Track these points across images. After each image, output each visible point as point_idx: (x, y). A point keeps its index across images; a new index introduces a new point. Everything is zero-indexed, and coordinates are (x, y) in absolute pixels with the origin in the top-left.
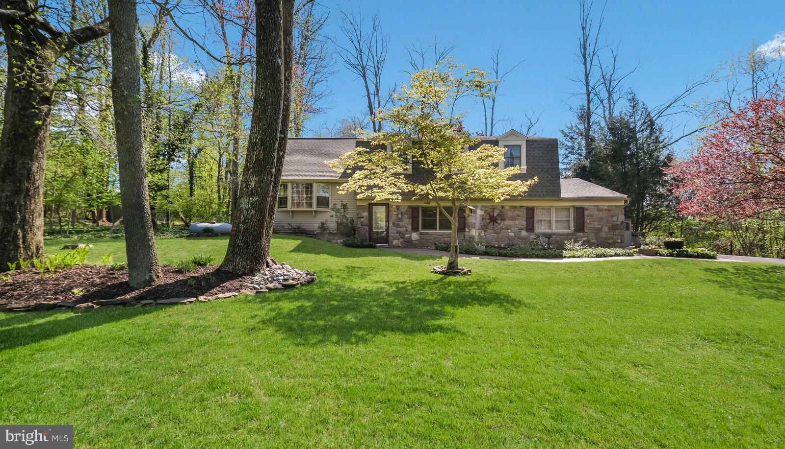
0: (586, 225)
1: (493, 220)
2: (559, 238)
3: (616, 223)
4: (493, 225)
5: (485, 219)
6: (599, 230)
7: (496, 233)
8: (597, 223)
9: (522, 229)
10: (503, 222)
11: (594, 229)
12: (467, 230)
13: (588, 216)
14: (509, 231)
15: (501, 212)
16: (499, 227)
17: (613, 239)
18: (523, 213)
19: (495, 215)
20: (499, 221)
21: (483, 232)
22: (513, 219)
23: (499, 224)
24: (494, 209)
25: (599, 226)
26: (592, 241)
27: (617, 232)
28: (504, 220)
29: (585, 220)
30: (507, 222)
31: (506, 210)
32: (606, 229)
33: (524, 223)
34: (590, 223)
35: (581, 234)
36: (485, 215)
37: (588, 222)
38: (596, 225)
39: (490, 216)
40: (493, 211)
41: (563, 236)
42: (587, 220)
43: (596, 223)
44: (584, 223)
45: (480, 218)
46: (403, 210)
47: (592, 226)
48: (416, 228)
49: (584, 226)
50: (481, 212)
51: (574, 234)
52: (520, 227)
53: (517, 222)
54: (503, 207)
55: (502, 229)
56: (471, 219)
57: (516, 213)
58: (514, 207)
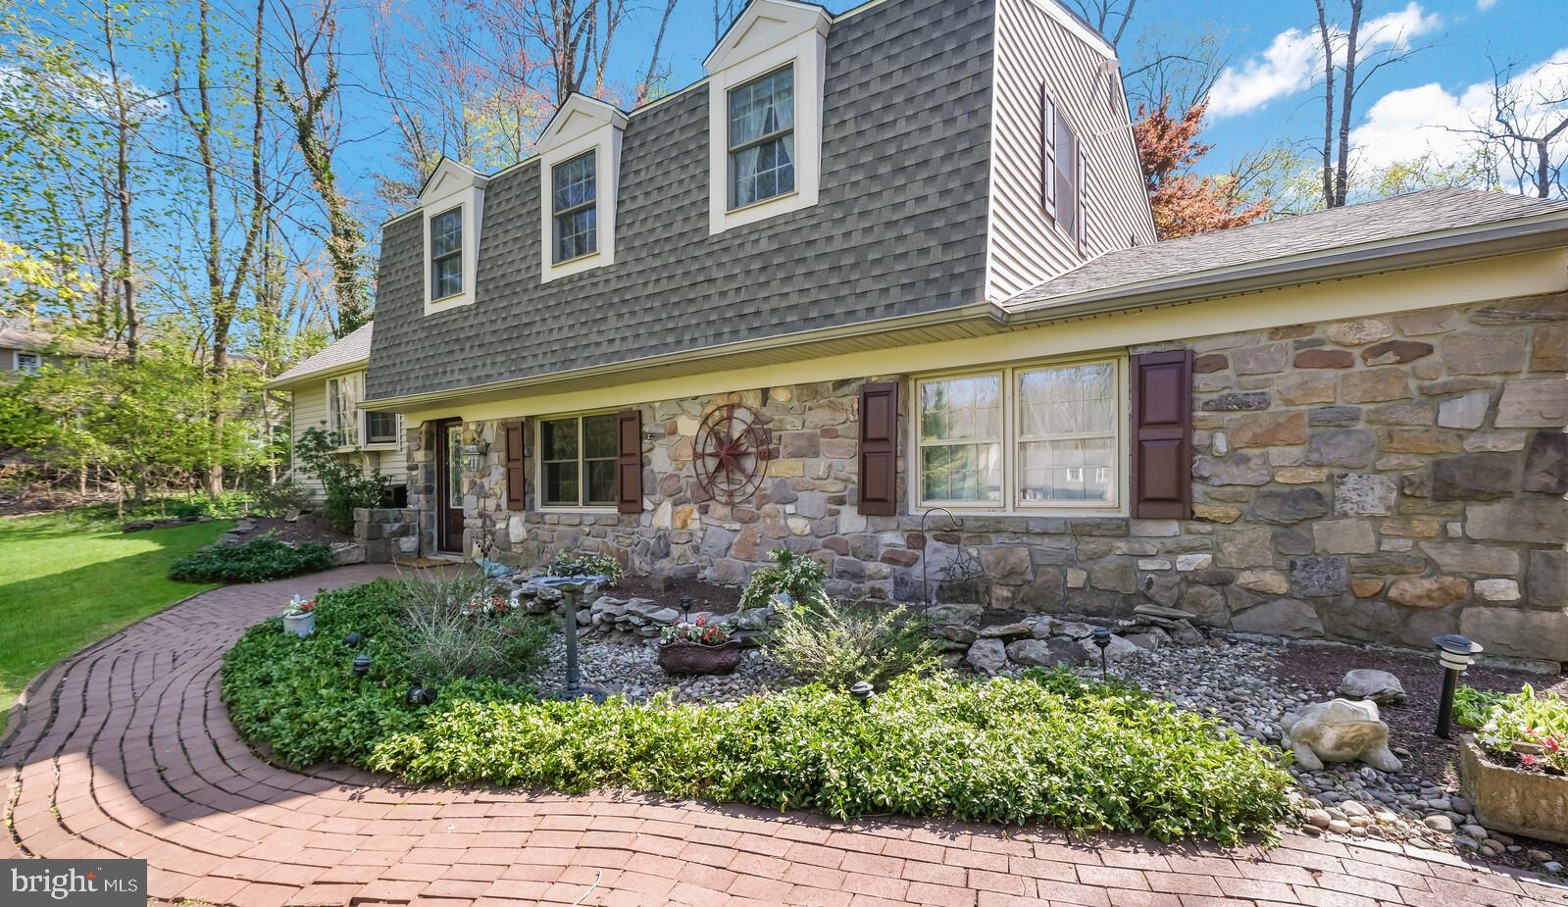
0: (1203, 466)
1: (729, 456)
2: (1023, 552)
3: (1471, 444)
4: (729, 481)
5: (703, 456)
6: (1313, 503)
7: (743, 522)
8: (1296, 452)
9: (841, 501)
10: (762, 465)
11: (1267, 494)
12: (648, 505)
13: (1221, 406)
14: (790, 509)
15: (758, 418)
16: (750, 489)
17: (1434, 569)
18: (846, 416)
19: (736, 435)
20: (749, 464)
21: (696, 515)
22: (808, 448)
23: (750, 478)
24: (732, 407)
25: (1312, 475)
26: (1246, 578)
27: (1482, 517)
28: (768, 456)
29: (1199, 438)
30: (783, 468)
31: (778, 407)
32: (1372, 495)
33: (851, 468)
34: (1235, 457)
35: (1173, 528)
36: (703, 434)
37: (1221, 443)
38: (1288, 466)
39: (719, 441)
40: (730, 418)
41: (1047, 544)
42: (1214, 435)
43: (1281, 455)
44: (1184, 453)
45: (687, 453)
46: (489, 436)
47: (1253, 475)
48: (518, 500)
49: (1184, 476)
50: (688, 427)
51: (1121, 529)
52: (835, 488)
53: (820, 466)
54: (765, 393)
55: (764, 499)
56: (660, 460)
57: (820, 417)
58: (810, 390)
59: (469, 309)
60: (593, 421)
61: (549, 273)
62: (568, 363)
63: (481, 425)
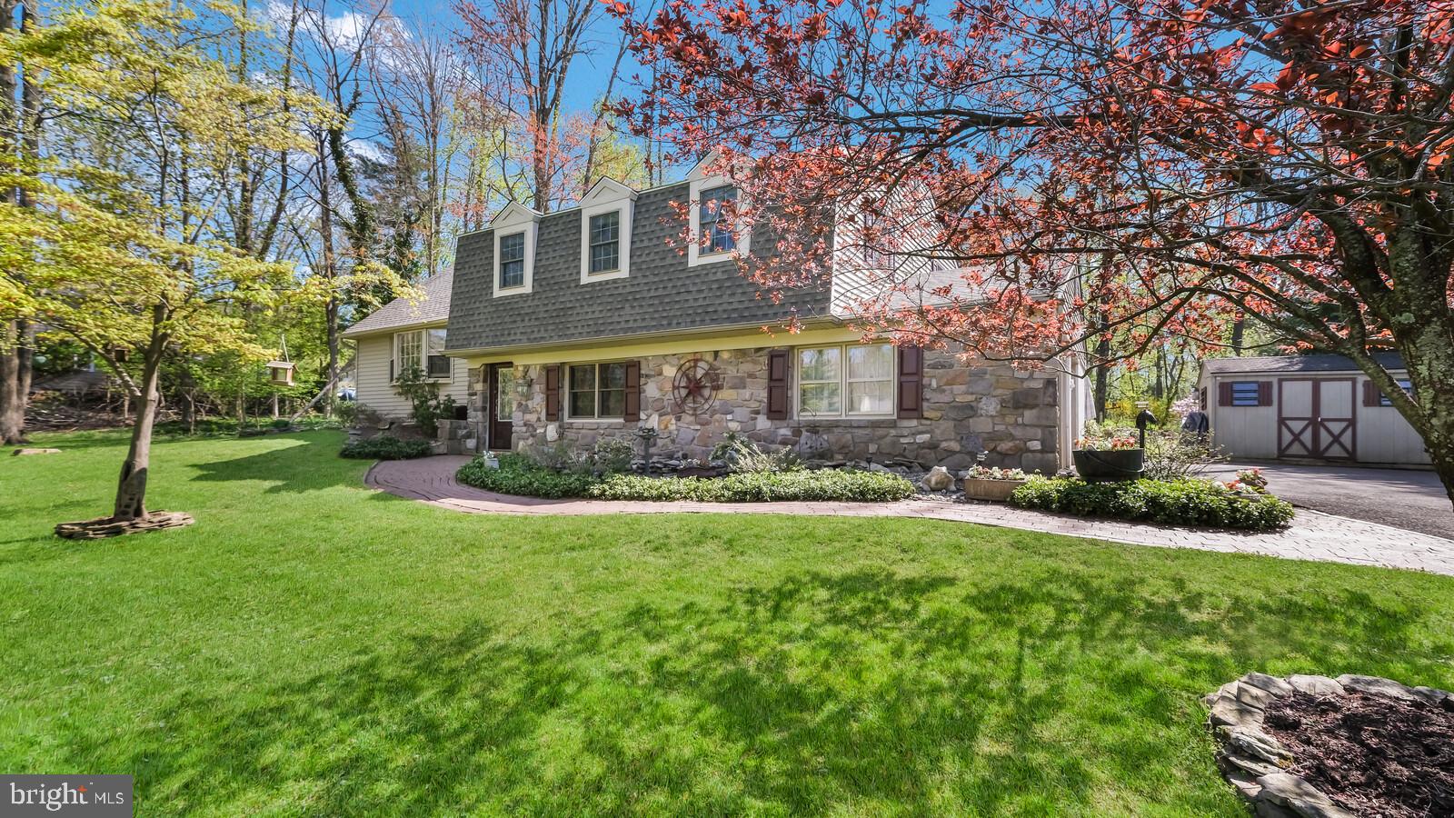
0: (927, 394)
1: (694, 388)
2: (849, 436)
3: (1025, 385)
4: (694, 402)
5: (678, 388)
6: (970, 410)
7: (702, 425)
8: (963, 388)
9: (757, 412)
10: (714, 393)
11: (954, 406)
12: (643, 416)
13: (934, 367)
14: (729, 417)
15: (712, 367)
16: (706, 406)
17: (1012, 437)
18: (761, 367)
19: (699, 376)
20: (706, 392)
21: (673, 421)
22: (740, 384)
23: (707, 400)
24: (696, 361)
25: (970, 398)
26: (944, 445)
27: (1029, 415)
28: (717, 388)
29: (925, 381)
30: (726, 394)
31: (723, 361)
32: (990, 406)
33: (764, 395)
34: (939, 390)
35: (914, 423)
36: (679, 375)
37: (934, 384)
38: (960, 394)
39: (688, 378)
40: (695, 367)
41: (861, 432)
42: (932, 380)
43: (958, 389)
44: (919, 388)
45: (668, 387)
46: (533, 374)
47: (946, 398)
48: (553, 414)
49: (920, 398)
50: (670, 371)
51: (893, 424)
52: (754, 405)
53: (746, 393)
54: (716, 353)
55: (714, 412)
56: (651, 390)
57: (746, 367)
58: (742, 353)
59: (528, 295)
60: (605, 367)
61: (586, 278)
62: (598, 332)
63: (527, 369)
